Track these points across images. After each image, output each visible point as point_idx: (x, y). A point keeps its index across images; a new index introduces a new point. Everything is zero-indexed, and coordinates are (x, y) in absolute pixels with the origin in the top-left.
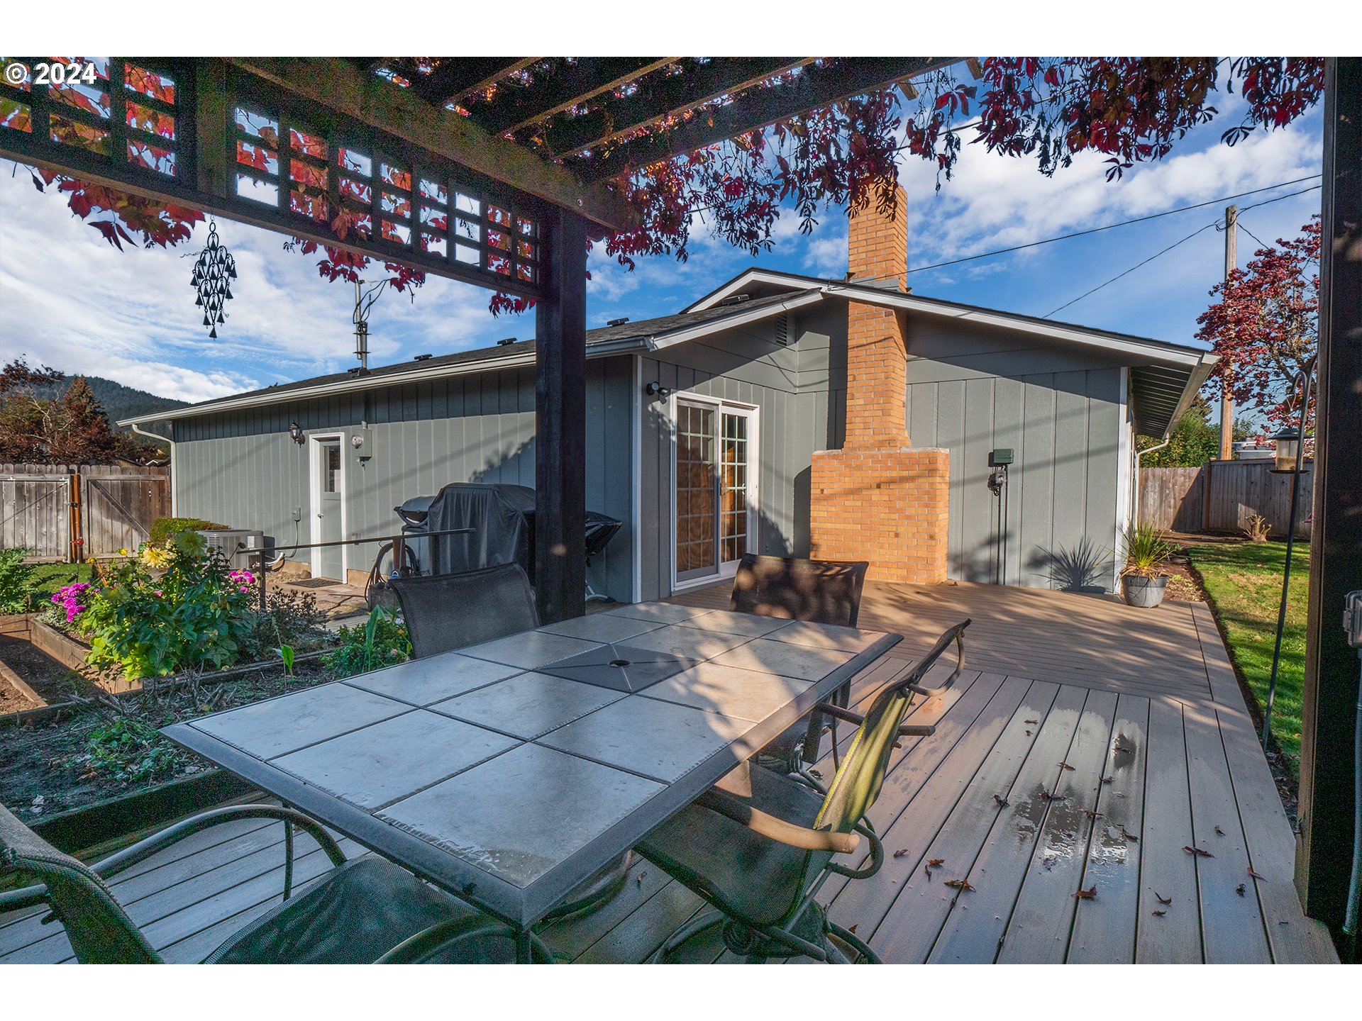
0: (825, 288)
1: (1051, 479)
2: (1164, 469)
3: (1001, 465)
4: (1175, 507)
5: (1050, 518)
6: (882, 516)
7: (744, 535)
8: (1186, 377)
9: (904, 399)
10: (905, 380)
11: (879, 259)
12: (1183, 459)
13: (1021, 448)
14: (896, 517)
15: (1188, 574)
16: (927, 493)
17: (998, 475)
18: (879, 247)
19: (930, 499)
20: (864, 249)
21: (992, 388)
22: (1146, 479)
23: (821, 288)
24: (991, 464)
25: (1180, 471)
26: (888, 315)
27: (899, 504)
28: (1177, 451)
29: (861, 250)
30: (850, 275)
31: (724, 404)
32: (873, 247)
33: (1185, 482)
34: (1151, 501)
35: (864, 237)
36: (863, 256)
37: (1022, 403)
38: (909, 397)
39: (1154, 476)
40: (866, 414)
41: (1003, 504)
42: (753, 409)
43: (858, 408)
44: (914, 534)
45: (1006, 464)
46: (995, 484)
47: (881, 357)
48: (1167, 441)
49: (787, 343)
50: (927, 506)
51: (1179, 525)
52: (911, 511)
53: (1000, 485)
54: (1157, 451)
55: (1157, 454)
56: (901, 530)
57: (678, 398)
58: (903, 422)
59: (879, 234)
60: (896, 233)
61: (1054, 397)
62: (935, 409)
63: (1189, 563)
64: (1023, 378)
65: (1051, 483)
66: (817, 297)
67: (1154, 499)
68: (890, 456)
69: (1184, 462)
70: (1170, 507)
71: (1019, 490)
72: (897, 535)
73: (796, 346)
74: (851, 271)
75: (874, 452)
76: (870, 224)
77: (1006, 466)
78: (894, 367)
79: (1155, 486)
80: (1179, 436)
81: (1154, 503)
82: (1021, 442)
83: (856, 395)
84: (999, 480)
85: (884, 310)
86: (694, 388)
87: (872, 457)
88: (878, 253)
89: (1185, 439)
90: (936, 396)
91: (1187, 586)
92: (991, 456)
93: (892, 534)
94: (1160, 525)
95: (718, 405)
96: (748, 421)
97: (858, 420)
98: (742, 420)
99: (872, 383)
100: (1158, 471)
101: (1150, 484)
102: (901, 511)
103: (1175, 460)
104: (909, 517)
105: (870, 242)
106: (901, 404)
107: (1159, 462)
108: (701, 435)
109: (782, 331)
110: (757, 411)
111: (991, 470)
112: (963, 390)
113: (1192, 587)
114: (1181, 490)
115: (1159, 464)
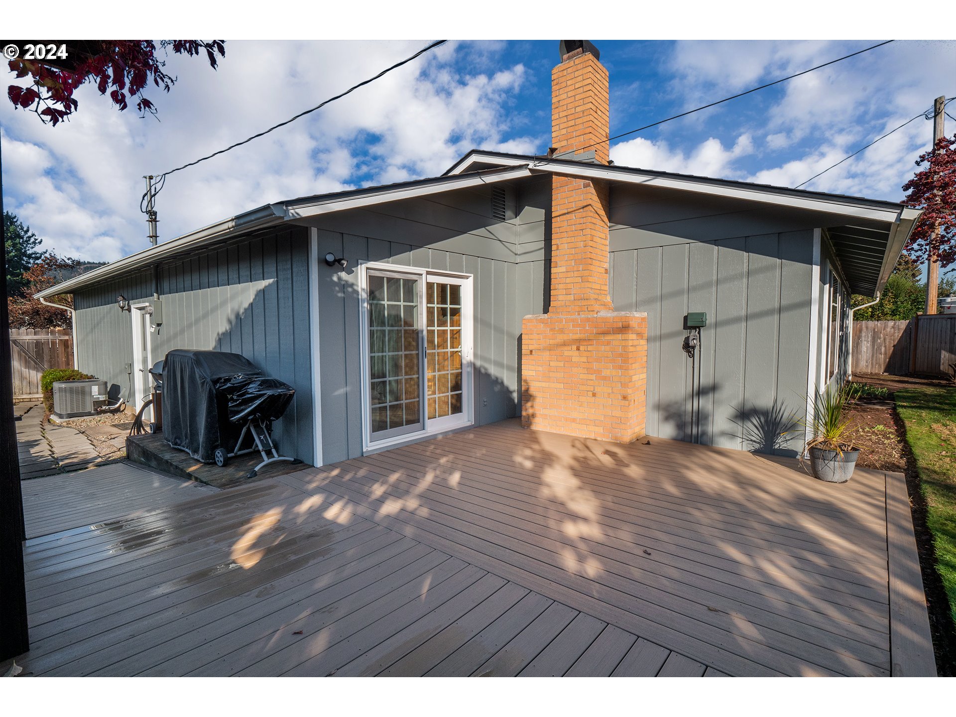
0: (531, 165)
1: (743, 342)
2: (876, 322)
3: (695, 328)
4: (885, 354)
5: (742, 381)
6: (582, 376)
7: (460, 392)
8: (886, 237)
9: (606, 266)
10: (608, 249)
11: (578, 133)
12: (894, 313)
13: (713, 311)
14: (593, 377)
15: (892, 422)
16: (621, 355)
17: (691, 338)
18: (579, 121)
19: (623, 360)
20: (565, 125)
21: (687, 254)
22: (861, 331)
23: (528, 165)
24: (686, 327)
25: (891, 323)
26: (586, 186)
27: (595, 366)
28: (888, 307)
29: (562, 126)
30: (553, 150)
31: (428, 273)
32: (572, 123)
33: (894, 333)
34: (864, 349)
35: (565, 114)
36: (564, 132)
37: (715, 267)
38: (612, 264)
39: (867, 328)
40: (568, 280)
41: (697, 366)
42: (467, 278)
43: (561, 275)
44: (609, 394)
45: (699, 327)
46: (689, 347)
47: (579, 227)
48: (878, 299)
49: (506, 218)
50: (620, 368)
51: (889, 368)
52: (606, 373)
53: (694, 347)
54: (870, 306)
55: (870, 310)
56: (598, 390)
57: (367, 268)
58: (607, 288)
59: (578, 109)
60: (594, 108)
61: (746, 261)
62: (635, 275)
63: (894, 409)
64: (716, 242)
65: (743, 347)
66: (525, 173)
67: (867, 347)
68: (588, 320)
69: (896, 315)
70: (881, 354)
71: (712, 352)
72: (594, 395)
73: (517, 221)
74: (554, 146)
75: (573, 317)
76: (570, 100)
77: (700, 330)
78: (592, 236)
79: (868, 337)
80: (890, 294)
81: (867, 350)
82: (714, 305)
83: (559, 263)
84: (691, 343)
85: (582, 182)
86: (390, 259)
87: (573, 320)
88: (576, 128)
89: (896, 296)
90: (635, 263)
91: (889, 438)
92: (686, 318)
93: (590, 394)
94: (872, 368)
95: (421, 275)
96: (462, 289)
97: (561, 286)
98: (455, 290)
99: (573, 251)
100: (871, 324)
101: (863, 334)
102: (598, 372)
103: (887, 314)
104: (605, 378)
105: (570, 118)
106: (603, 271)
107: (872, 316)
108: (402, 303)
109: (500, 207)
110: (471, 280)
111: (686, 333)
112: (660, 256)
113: (894, 439)
114: (891, 339)
115: (871, 317)
